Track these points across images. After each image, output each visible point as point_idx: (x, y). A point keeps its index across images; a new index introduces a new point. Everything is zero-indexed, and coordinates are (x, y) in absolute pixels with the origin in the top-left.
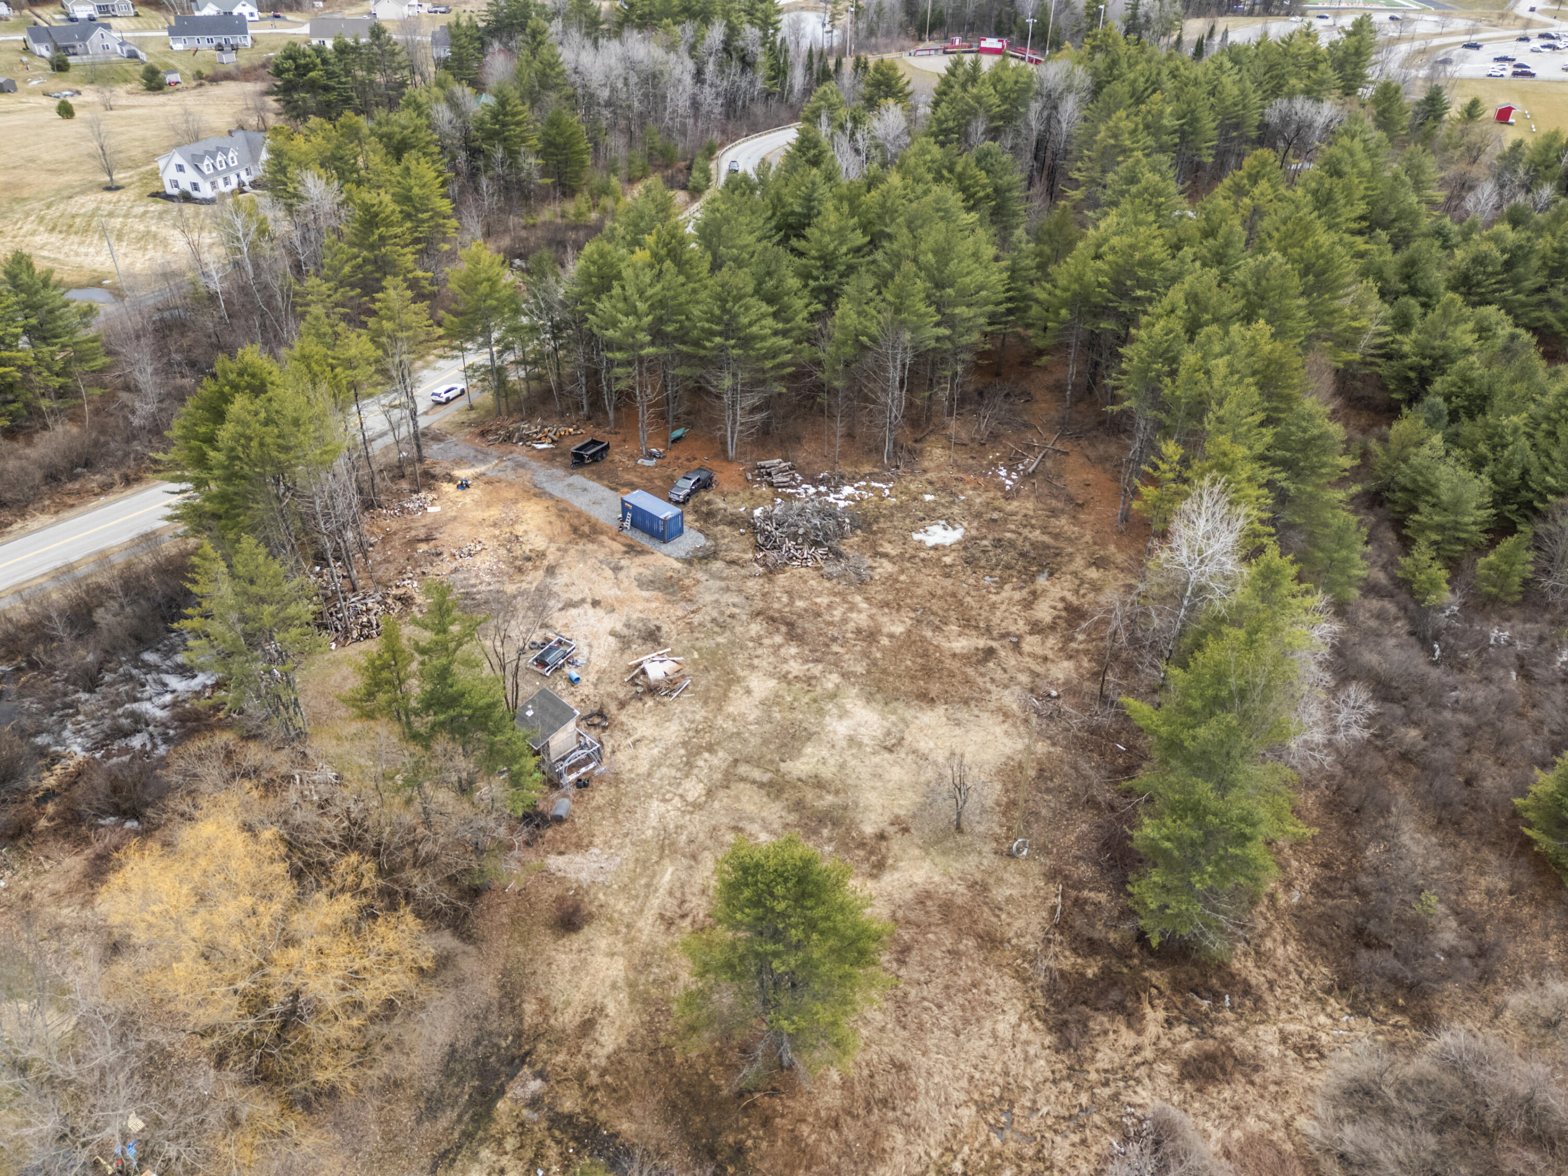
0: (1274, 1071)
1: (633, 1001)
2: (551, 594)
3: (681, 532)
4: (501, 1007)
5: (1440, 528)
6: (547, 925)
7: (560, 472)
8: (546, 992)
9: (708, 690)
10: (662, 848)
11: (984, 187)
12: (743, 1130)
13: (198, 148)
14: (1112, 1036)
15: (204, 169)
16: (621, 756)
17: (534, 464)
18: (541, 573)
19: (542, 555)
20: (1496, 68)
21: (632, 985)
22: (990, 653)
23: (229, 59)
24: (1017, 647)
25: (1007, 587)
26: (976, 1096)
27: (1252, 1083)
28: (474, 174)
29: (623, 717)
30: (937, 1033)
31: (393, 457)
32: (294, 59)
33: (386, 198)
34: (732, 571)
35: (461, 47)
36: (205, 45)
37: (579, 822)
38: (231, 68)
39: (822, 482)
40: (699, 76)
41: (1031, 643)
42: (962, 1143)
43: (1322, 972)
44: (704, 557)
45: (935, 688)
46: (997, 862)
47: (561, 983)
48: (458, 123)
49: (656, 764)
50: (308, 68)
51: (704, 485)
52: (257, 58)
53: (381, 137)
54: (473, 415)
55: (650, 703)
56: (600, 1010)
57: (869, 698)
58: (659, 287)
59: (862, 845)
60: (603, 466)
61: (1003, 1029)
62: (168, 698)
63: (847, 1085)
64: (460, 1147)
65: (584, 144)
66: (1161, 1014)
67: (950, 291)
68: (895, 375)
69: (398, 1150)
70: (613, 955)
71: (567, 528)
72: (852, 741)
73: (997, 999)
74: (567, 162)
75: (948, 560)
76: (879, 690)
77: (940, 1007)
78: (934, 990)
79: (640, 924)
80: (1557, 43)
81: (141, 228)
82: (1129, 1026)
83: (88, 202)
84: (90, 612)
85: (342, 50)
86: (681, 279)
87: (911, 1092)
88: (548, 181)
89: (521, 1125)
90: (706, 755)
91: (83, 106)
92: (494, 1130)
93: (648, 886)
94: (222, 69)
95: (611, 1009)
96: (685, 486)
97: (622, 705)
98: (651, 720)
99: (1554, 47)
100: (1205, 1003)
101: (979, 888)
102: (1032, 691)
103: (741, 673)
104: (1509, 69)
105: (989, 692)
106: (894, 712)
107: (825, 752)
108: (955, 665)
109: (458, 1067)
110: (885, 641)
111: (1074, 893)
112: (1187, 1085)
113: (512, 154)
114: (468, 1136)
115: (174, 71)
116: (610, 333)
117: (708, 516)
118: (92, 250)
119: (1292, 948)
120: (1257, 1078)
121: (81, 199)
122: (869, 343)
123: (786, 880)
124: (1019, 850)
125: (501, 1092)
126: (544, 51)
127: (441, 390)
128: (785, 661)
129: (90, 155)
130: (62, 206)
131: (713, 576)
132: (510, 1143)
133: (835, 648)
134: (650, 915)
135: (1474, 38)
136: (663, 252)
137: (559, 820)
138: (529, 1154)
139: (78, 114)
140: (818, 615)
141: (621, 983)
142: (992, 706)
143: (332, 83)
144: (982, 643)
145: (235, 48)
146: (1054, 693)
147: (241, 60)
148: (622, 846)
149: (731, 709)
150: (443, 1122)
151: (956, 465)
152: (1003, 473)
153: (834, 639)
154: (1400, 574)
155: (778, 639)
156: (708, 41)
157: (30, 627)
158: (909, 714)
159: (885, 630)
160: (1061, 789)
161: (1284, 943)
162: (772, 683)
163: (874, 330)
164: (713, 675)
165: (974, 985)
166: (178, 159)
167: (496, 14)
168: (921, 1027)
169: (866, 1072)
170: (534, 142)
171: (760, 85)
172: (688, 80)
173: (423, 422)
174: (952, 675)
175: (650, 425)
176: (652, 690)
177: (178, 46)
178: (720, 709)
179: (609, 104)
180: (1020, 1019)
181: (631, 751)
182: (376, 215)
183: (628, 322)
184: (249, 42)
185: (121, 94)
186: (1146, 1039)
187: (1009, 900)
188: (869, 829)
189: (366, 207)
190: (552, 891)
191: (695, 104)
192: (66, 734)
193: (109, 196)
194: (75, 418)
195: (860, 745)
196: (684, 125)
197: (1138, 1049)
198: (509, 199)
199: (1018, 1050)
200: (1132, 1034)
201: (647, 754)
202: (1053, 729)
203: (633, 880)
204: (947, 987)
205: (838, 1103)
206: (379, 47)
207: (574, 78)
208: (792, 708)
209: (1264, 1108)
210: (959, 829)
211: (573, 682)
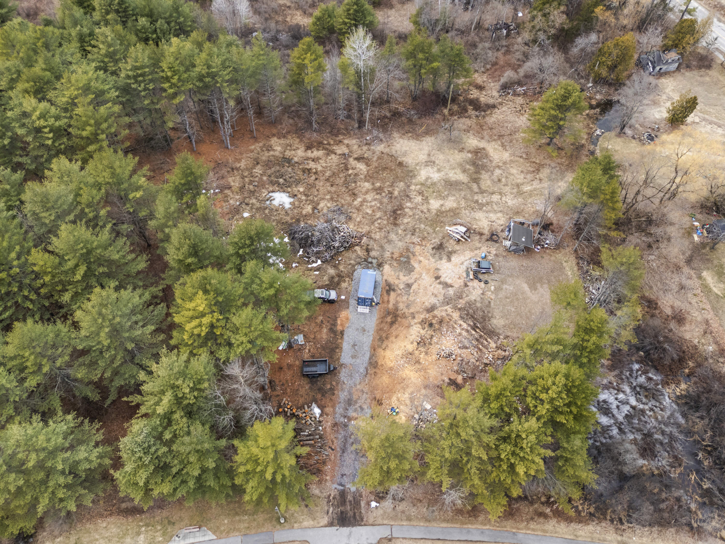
2: (446, 297)
9: (451, 216)
10: (522, 194)
16: (502, 223)
18: (436, 312)
19: (423, 322)
22: (358, 159)
29: (487, 231)
34: (374, 247)
41: (342, 151)
45: (392, 164)
49: (495, 212)
57: (414, 176)
71: (394, 327)
72: (439, 171)
90: (480, 201)
93: (535, 191)
97: (482, 234)
98: (480, 223)
103: (435, 212)
106: (415, 169)
107: (451, 175)
110: (378, 185)
128: (417, 203)
134: (542, 185)
144: (353, 162)
148: (530, 203)
149: (455, 206)
155: (406, 211)
158: (412, 165)
162: (431, 201)
164: (442, 219)
174: (380, 163)
178: (457, 208)
181: (497, 221)
201: (493, 216)
203: (537, 195)
208: (439, 191)
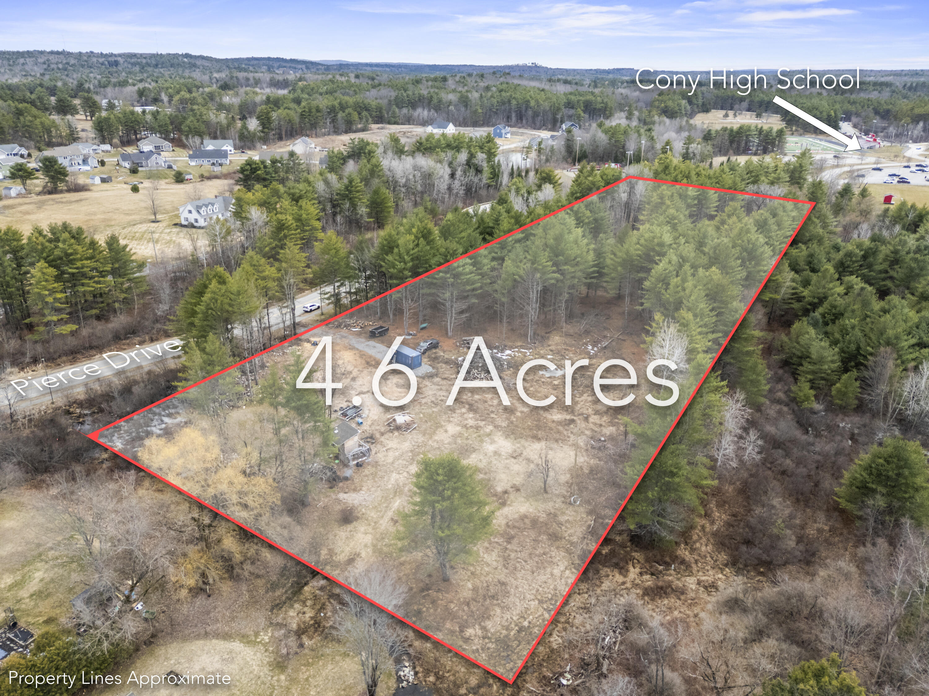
0: (692, 595)
1: (374, 552)
2: (353, 388)
3: (420, 365)
4: (310, 551)
5: (813, 372)
6: (335, 521)
7: (363, 340)
8: (332, 547)
9: (426, 430)
10: (396, 492)
11: (588, 218)
12: (423, 604)
13: (200, 203)
14: (611, 577)
15: (201, 211)
16: (379, 455)
17: (351, 337)
18: (349, 380)
19: (351, 372)
20: (889, 179)
21: (374, 546)
22: (572, 421)
23: (217, 169)
24: (586, 419)
25: (585, 395)
26: (539, 597)
27: (680, 599)
28: (334, 214)
29: (382, 439)
30: (523, 572)
31: (282, 333)
32: (250, 165)
33: (290, 218)
34: (445, 382)
35: (333, 162)
36: (206, 164)
37: (356, 481)
38: (218, 173)
39: (495, 348)
40: (452, 175)
41: (594, 419)
42: (529, 615)
43: (723, 557)
44: (430, 376)
45: (540, 434)
46: (563, 506)
47: (340, 543)
48: (328, 191)
49: (396, 459)
50: (256, 169)
51: (434, 346)
52: (231, 169)
53: (289, 194)
54: (323, 317)
55: (396, 434)
56: (358, 555)
57: (507, 437)
58: (416, 250)
59: (495, 495)
60: (385, 338)
61: (557, 572)
62: (163, 426)
63: (475, 589)
64: (285, 603)
65: (391, 204)
66: (638, 570)
67: (561, 257)
68: (533, 296)
69: (256, 602)
70: (366, 534)
71: (364, 362)
72: (496, 453)
73: (555, 560)
74: (382, 212)
75: (556, 382)
76: (513, 433)
77: (526, 561)
78: (524, 555)
79: (381, 522)
80: (925, 169)
81: (168, 238)
82: (620, 573)
83: (144, 227)
84: (131, 388)
85: (274, 162)
86: (428, 248)
87: (507, 594)
88: (372, 220)
89: (315, 596)
91: (144, 188)
92: (302, 597)
93: (387, 507)
94: (214, 174)
95: (363, 554)
96: (425, 345)
97: (382, 434)
98: (396, 441)
99: (923, 171)
100: (661, 568)
101: (552, 516)
102: (592, 438)
103: (443, 423)
104: (896, 179)
105: (569, 437)
106: (519, 443)
107: (481, 457)
108: (553, 425)
109: (287, 573)
110: (519, 414)
111: (601, 521)
112: (646, 598)
113: (354, 206)
114: (289, 599)
115: (190, 174)
116: (392, 270)
117: (434, 359)
118: (143, 247)
119: (710, 548)
120: (682, 597)
121: (139, 226)
122: (519, 279)
123: (444, 468)
124: (575, 502)
125: (306, 584)
126: (374, 161)
127: (308, 305)
128: (466, 419)
129: (146, 208)
130: (130, 229)
131: (434, 384)
132: (309, 603)
133: (492, 415)
134: (387, 518)
135: (879, 166)
136: (420, 235)
137: (346, 479)
138: (318, 607)
139: (141, 191)
140: (486, 402)
141: (369, 545)
142: (570, 443)
143: (268, 177)
144: (568, 417)
145: (221, 165)
146: (603, 439)
147: (225, 170)
148: (376, 491)
149: (436, 438)
150: (278, 593)
151: (565, 343)
152: (590, 347)
153: (492, 412)
154: (792, 395)
155: (464, 410)
156: (458, 160)
157: (102, 395)
158: (526, 444)
159: (519, 409)
160: (601, 479)
161: (706, 545)
162: (458, 428)
163: (522, 272)
164: (429, 424)
165: (544, 554)
166: (190, 207)
167: (353, 148)
168: (515, 569)
169: (485, 585)
170: (365, 201)
171: (485, 181)
172: (447, 177)
173: (297, 320)
174: (551, 429)
175: (410, 318)
176: (398, 428)
177: (193, 164)
178: (431, 438)
179: (404, 186)
180: (566, 568)
181: (385, 453)
182: (284, 225)
183: (400, 265)
184: (228, 162)
185: (162, 184)
186: (629, 579)
187: (567, 521)
188: (499, 489)
189: (279, 221)
190: (338, 508)
191: (450, 189)
192: (114, 438)
193: (153, 225)
194: (130, 311)
195: (500, 455)
196: (443, 198)
197: (624, 583)
198: (350, 228)
199: (563, 581)
200: (621, 577)
201: (391, 455)
202: (600, 454)
203: (379, 504)
204: (530, 554)
205: (470, 596)
206: (293, 161)
207: (388, 173)
208: (467, 439)
209: (684, 609)
210: (546, 491)
211: (360, 424)
